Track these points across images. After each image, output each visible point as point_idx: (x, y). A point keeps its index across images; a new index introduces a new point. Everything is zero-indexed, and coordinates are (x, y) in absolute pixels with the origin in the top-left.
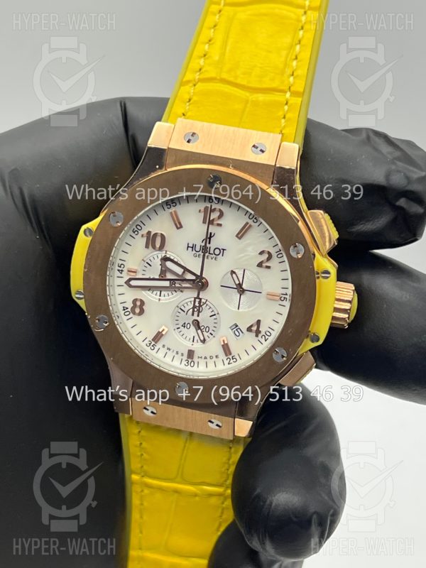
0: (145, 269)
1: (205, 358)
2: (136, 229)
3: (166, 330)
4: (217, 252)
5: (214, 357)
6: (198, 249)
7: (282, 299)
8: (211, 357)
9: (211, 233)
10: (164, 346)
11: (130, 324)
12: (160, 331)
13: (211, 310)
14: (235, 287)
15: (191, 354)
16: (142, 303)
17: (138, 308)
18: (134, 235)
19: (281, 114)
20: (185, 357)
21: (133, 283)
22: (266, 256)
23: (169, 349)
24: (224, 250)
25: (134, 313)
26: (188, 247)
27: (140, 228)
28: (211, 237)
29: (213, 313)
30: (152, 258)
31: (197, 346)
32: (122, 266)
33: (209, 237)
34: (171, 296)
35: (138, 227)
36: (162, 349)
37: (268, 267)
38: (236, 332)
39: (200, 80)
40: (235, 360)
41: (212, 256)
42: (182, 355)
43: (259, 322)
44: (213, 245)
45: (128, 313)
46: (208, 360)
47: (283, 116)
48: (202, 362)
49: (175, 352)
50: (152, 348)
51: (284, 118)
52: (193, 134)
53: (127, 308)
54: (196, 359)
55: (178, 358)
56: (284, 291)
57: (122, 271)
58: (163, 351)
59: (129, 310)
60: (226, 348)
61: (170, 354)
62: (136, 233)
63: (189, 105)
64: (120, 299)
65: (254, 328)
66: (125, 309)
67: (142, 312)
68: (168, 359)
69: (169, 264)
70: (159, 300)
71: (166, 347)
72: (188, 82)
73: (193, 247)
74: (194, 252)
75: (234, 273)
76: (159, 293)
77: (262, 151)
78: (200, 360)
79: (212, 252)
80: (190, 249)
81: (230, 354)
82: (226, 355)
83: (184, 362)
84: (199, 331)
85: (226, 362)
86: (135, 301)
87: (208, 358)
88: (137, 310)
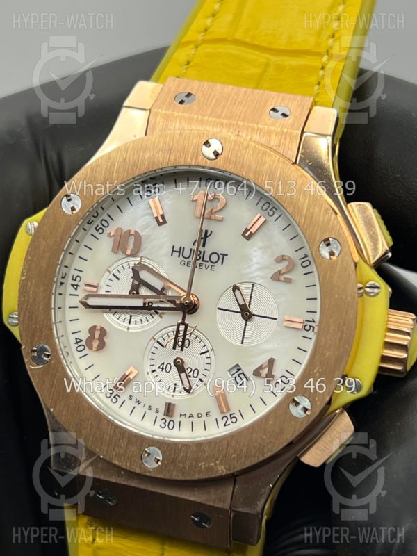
0: (110, 283)
1: (191, 416)
2: (100, 226)
3: (135, 372)
4: (214, 258)
5: (204, 415)
6: (187, 254)
7: (307, 328)
8: (200, 415)
9: (206, 231)
10: (131, 397)
11: (83, 364)
12: (127, 373)
13: (202, 344)
14: (239, 310)
15: (169, 409)
16: (103, 332)
17: (97, 340)
18: (97, 234)
19: (313, 79)
20: (161, 415)
21: (91, 302)
22: (285, 264)
23: (138, 402)
24: (224, 255)
25: (91, 348)
26: (173, 251)
27: (106, 225)
28: (206, 236)
29: (205, 349)
30: (120, 268)
31: (179, 397)
32: (78, 279)
33: (205, 237)
34: (145, 323)
35: (103, 222)
36: (128, 401)
37: (288, 281)
38: (238, 379)
39: (204, 42)
40: (234, 420)
41: (207, 264)
42: (157, 411)
43: (271, 362)
44: (209, 248)
45: (82, 348)
46: (195, 420)
47: (317, 82)
48: (186, 422)
49: (147, 407)
50: (114, 400)
51: (319, 84)
52: (189, 95)
53: (81, 341)
54: (177, 419)
55: (151, 415)
56: (310, 317)
57: (77, 285)
58: (130, 404)
59: (83, 343)
60: (222, 402)
61: (140, 410)
62: (101, 231)
63: (186, 69)
64: (72, 327)
65: (265, 372)
66: (78, 341)
67: (102, 346)
68: (136, 418)
69: (144, 275)
70: (128, 328)
71: (134, 399)
72: (188, 43)
73: (181, 251)
74: (181, 258)
75: (239, 289)
76: (127, 317)
77: (284, 115)
78: (182, 419)
79: (206, 258)
80: (176, 254)
81: (228, 410)
82: (222, 412)
83: (159, 422)
84: (183, 375)
85: (221, 423)
86: (92, 330)
87: (195, 415)
88: (95, 344)
